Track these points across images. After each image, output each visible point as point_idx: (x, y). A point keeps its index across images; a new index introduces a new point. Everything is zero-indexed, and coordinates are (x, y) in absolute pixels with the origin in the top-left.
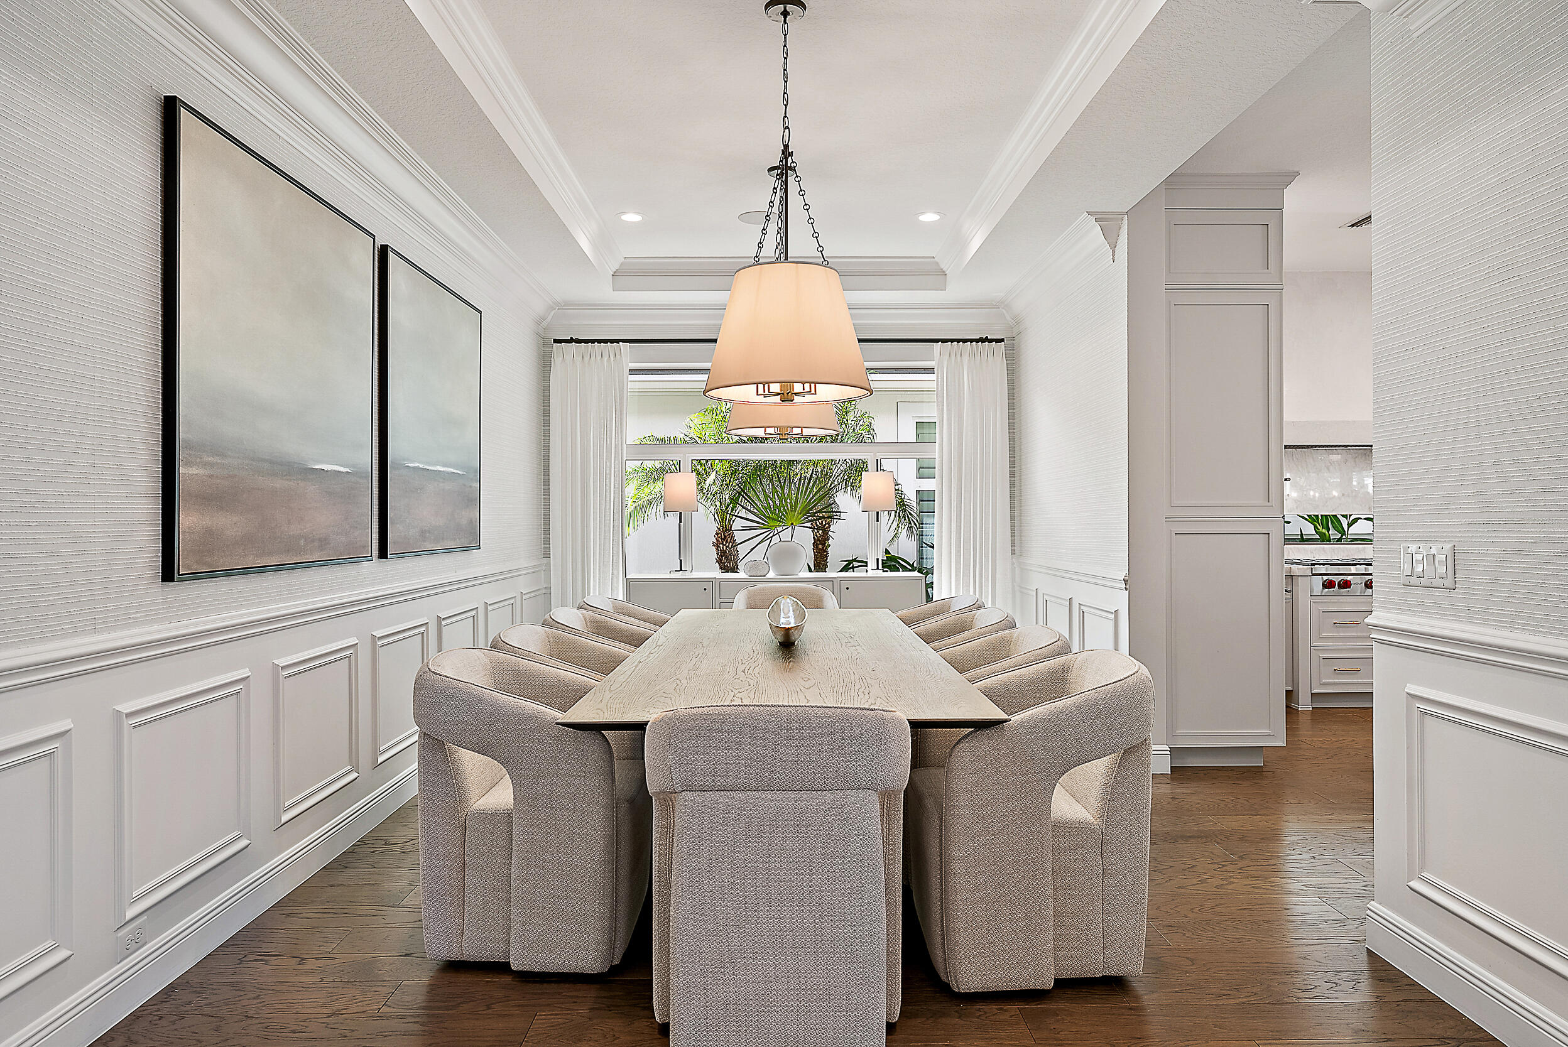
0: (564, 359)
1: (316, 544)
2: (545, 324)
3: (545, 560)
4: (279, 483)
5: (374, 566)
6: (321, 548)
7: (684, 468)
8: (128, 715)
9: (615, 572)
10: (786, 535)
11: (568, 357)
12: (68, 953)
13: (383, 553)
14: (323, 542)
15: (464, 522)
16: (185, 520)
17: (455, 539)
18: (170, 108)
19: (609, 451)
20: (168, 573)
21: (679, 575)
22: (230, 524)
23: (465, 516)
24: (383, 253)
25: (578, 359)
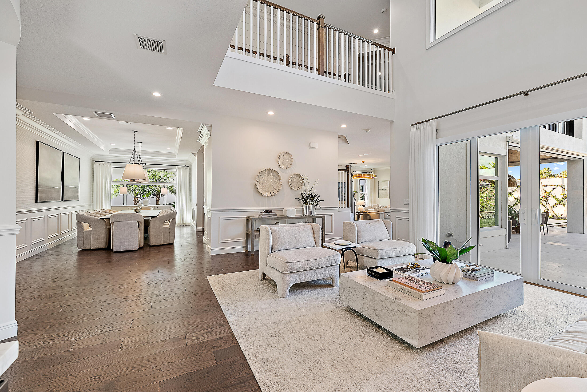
0: (97, 165)
1: (53, 199)
2: (93, 158)
3: (92, 203)
4: (49, 190)
5: (61, 202)
6: (54, 199)
7: (125, 186)
8: (33, 219)
9: (109, 205)
10: (146, 199)
11: (98, 165)
12: (27, 246)
13: (62, 200)
14: (54, 198)
15: (76, 196)
16: (39, 195)
17: (74, 199)
18: (37, 143)
19: (108, 183)
20: (36, 201)
21: (123, 206)
22: (43, 195)
23: (76, 195)
24: (63, 153)
25: (101, 165)
